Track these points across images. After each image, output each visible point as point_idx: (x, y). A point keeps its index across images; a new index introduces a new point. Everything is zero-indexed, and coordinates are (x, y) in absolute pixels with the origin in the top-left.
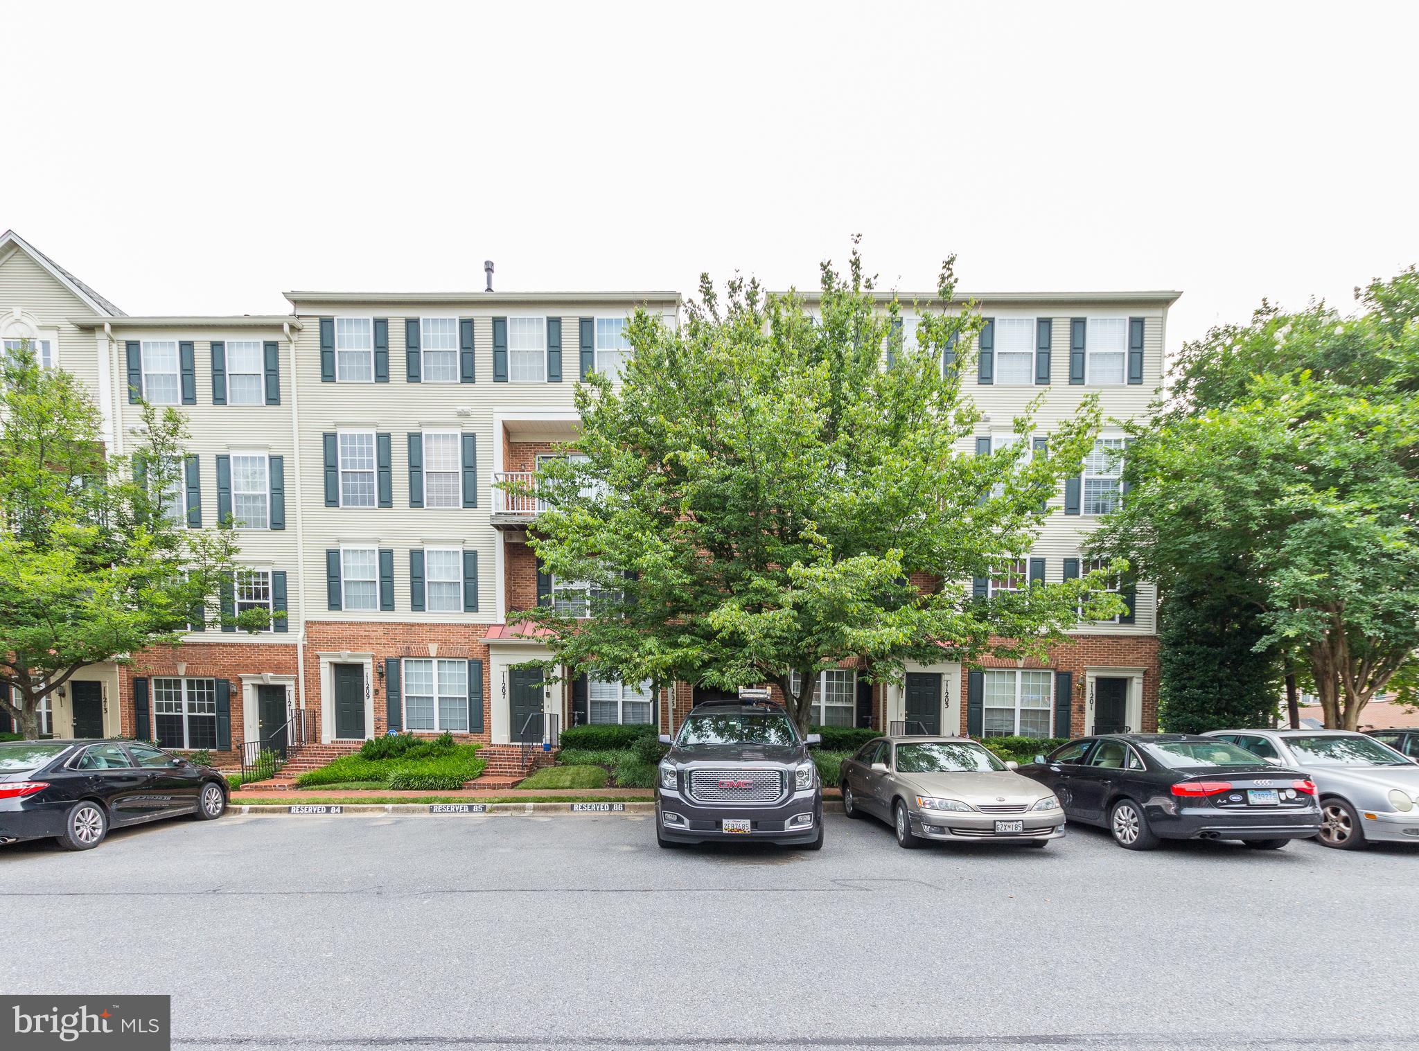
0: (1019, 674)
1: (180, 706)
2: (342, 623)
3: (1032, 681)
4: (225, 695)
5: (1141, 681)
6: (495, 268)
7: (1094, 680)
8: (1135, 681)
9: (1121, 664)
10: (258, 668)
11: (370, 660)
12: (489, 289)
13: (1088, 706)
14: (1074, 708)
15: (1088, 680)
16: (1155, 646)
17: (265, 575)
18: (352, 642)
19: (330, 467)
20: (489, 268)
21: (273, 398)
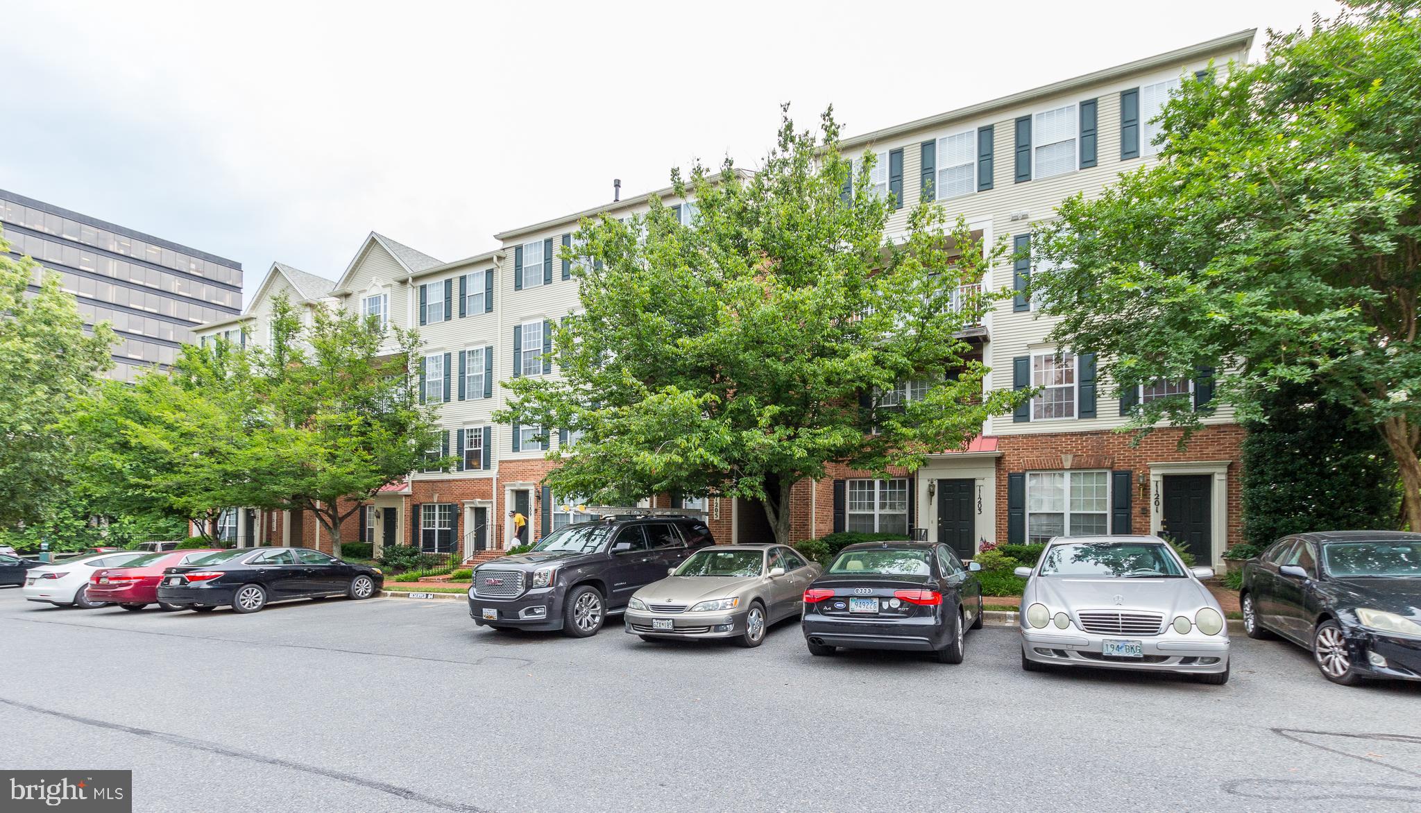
0: (1067, 475)
1: (434, 523)
2: (518, 461)
3: (1082, 483)
4: (454, 515)
5: (1224, 477)
6: (622, 185)
7: (1159, 479)
8: (1217, 477)
9: (1197, 458)
10: (473, 495)
11: (533, 487)
12: (617, 200)
13: (1153, 507)
14: (1136, 510)
15: (1152, 478)
16: (1244, 436)
17: (480, 429)
18: (523, 474)
19: (517, 349)
20: (617, 184)
21: (489, 309)
